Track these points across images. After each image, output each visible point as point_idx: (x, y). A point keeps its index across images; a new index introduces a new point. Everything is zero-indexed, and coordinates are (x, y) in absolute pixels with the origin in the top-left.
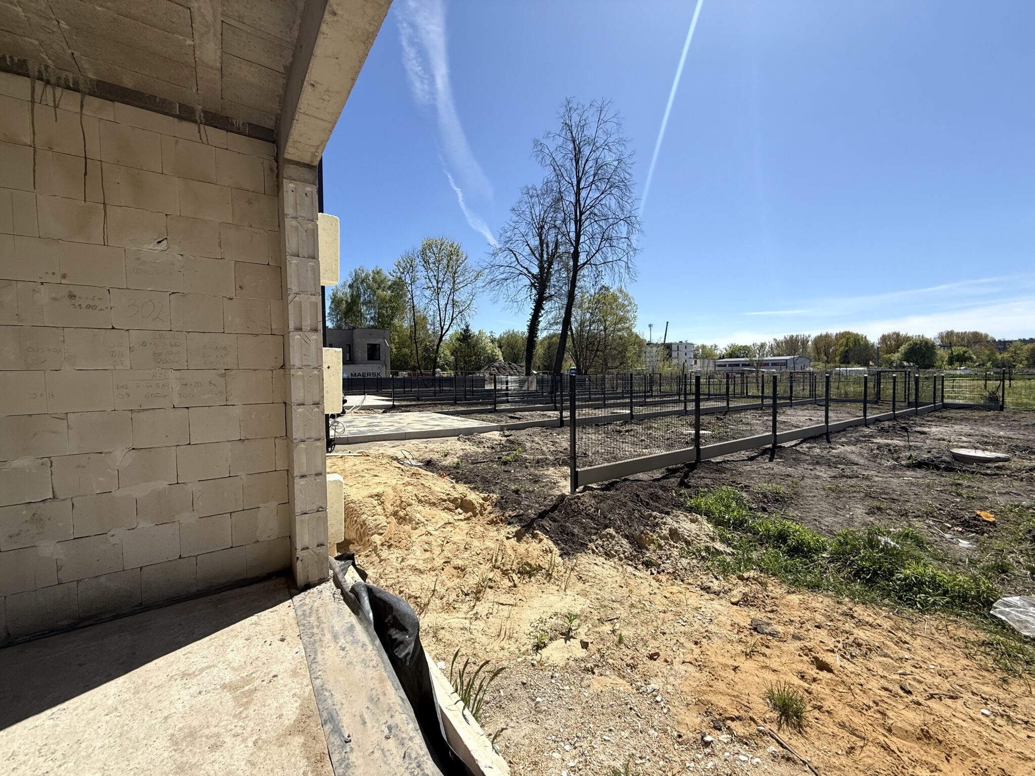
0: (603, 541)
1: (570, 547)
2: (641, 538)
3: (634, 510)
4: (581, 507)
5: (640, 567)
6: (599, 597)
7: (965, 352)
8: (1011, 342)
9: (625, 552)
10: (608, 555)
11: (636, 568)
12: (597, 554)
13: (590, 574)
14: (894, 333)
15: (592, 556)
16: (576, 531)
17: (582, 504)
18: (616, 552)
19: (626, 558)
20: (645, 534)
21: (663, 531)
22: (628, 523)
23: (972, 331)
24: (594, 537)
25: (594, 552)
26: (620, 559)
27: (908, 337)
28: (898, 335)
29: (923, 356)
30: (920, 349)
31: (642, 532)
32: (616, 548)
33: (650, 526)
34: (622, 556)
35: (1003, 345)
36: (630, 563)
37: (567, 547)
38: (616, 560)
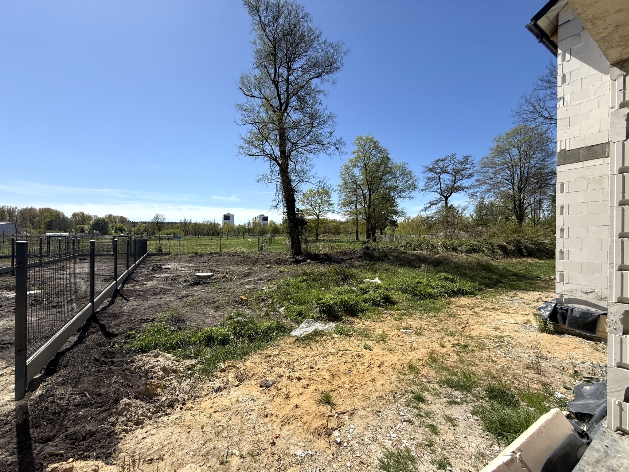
0: (126, 415)
1: (102, 447)
2: (147, 390)
3: (123, 371)
4: (63, 403)
5: (169, 411)
6: (191, 453)
7: (122, 226)
8: (137, 222)
9: (149, 409)
10: (139, 423)
11: (167, 414)
12: (131, 430)
13: (155, 448)
14: (81, 213)
15: (130, 436)
16: (89, 427)
17: (60, 399)
18: (142, 415)
19: (153, 413)
20: (149, 384)
21: (159, 373)
22: (128, 385)
23: (120, 216)
24: (112, 419)
25: (126, 431)
26: (150, 419)
27: (89, 216)
28: (83, 214)
29: (103, 228)
30: (101, 223)
31: (146, 384)
32: (140, 412)
33: (144, 376)
34: (149, 414)
35: (134, 224)
36: (160, 414)
37: (98, 451)
38: (148, 422)
